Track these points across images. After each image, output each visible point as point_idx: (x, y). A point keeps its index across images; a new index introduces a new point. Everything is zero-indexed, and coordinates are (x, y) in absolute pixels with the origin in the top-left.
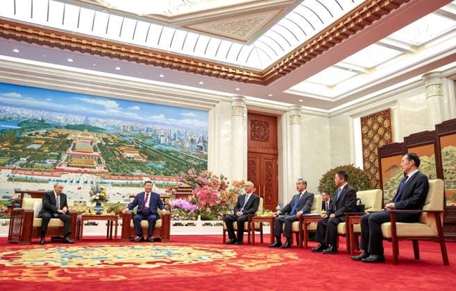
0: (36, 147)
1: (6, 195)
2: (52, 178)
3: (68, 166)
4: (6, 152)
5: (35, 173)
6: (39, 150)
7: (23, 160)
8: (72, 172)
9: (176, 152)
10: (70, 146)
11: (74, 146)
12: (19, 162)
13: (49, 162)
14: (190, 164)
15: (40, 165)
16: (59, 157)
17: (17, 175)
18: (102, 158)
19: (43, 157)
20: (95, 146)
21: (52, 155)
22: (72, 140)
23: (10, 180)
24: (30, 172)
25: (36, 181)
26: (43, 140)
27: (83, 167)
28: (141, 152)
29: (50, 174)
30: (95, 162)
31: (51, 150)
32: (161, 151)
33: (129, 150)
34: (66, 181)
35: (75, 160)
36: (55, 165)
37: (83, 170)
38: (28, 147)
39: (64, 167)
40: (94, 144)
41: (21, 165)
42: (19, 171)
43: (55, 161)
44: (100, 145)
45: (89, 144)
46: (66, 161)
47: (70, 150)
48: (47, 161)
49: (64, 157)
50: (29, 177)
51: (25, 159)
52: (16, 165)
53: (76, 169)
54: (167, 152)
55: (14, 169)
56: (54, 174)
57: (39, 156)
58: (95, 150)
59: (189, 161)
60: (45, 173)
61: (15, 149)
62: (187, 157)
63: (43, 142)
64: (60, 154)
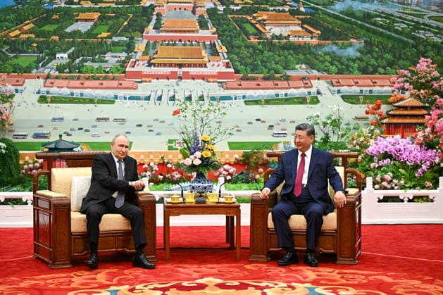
0: (83, 27)
1: (40, 131)
2: (121, 93)
3: (150, 65)
4: (28, 42)
5: (87, 83)
6: (89, 34)
7: (63, 57)
8: (158, 77)
9: (388, 16)
10: (149, 21)
11: (158, 20)
12: (54, 63)
13: (111, 59)
14: (426, 43)
15: (96, 65)
16: (130, 47)
17: (55, 90)
18: (218, 43)
19: (101, 49)
20: (201, 16)
21: (115, 44)
22: (152, 7)
23: (43, 99)
24: (77, 83)
25: (91, 101)
26: (95, 10)
27: (180, 66)
28: (304, 22)
29: (115, 83)
30: (204, 53)
31: (113, 32)
32: (352, 15)
33: (276, 20)
34: (148, 98)
35: (163, 51)
36: (123, 64)
37: (180, 71)
38: (69, 30)
39: (142, 67)
40: (199, 11)
41: (60, 69)
42: (57, 82)
43: (123, 55)
44: (212, 12)
45: (189, 13)
46: (145, 53)
47: (150, 30)
48: (108, 56)
49: (140, 46)
50: (77, 92)
51: (65, 56)
52: (50, 69)
53: (168, 70)
54: (367, 16)
55: (48, 77)
56: (125, 84)
57: (89, 48)
58: (203, 25)
59: (421, 34)
60: (106, 83)
61: (44, 34)
62: (417, 26)
63: (96, 15)
64: (132, 38)
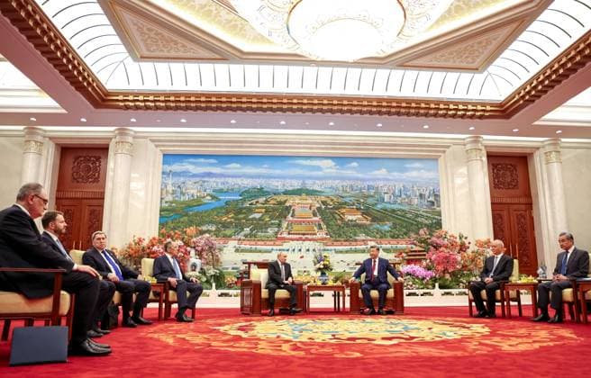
0: (258, 216)
1: (235, 266)
2: (275, 248)
3: (289, 234)
4: (231, 223)
5: (259, 243)
6: (260, 219)
7: (247, 230)
8: (293, 240)
9: (403, 211)
10: (289, 213)
11: (293, 212)
12: (243, 233)
13: (270, 231)
14: (421, 223)
15: (263, 234)
16: (279, 226)
17: (243, 246)
18: (322, 223)
19: (265, 226)
20: (314, 211)
21: (272, 224)
22: (290, 206)
23: (237, 251)
24: (254, 243)
25: (260, 251)
26: (263, 208)
27: (304, 234)
28: (363, 213)
29: (272, 243)
30: (315, 228)
31: (271, 218)
32: (386, 210)
33: (350, 213)
34: (288, 250)
35: (296, 227)
36: (276, 233)
37: (304, 237)
38: (250, 217)
39: (285, 235)
40: (313, 208)
41: (246, 236)
42: (245, 242)
43: (276, 229)
44: (319, 209)
45: (308, 209)
46: (287, 228)
47: (289, 217)
48: (269, 230)
49: (285, 225)
50: (254, 247)
51: (248, 229)
52: (241, 236)
53: (298, 236)
54: (393, 211)
55: (240, 240)
56: (277, 243)
57: (260, 226)
58: (315, 215)
59: (419, 219)
60: (268, 243)
61: (240, 219)
62: (417, 216)
63: (263, 210)
64: (280, 221)
